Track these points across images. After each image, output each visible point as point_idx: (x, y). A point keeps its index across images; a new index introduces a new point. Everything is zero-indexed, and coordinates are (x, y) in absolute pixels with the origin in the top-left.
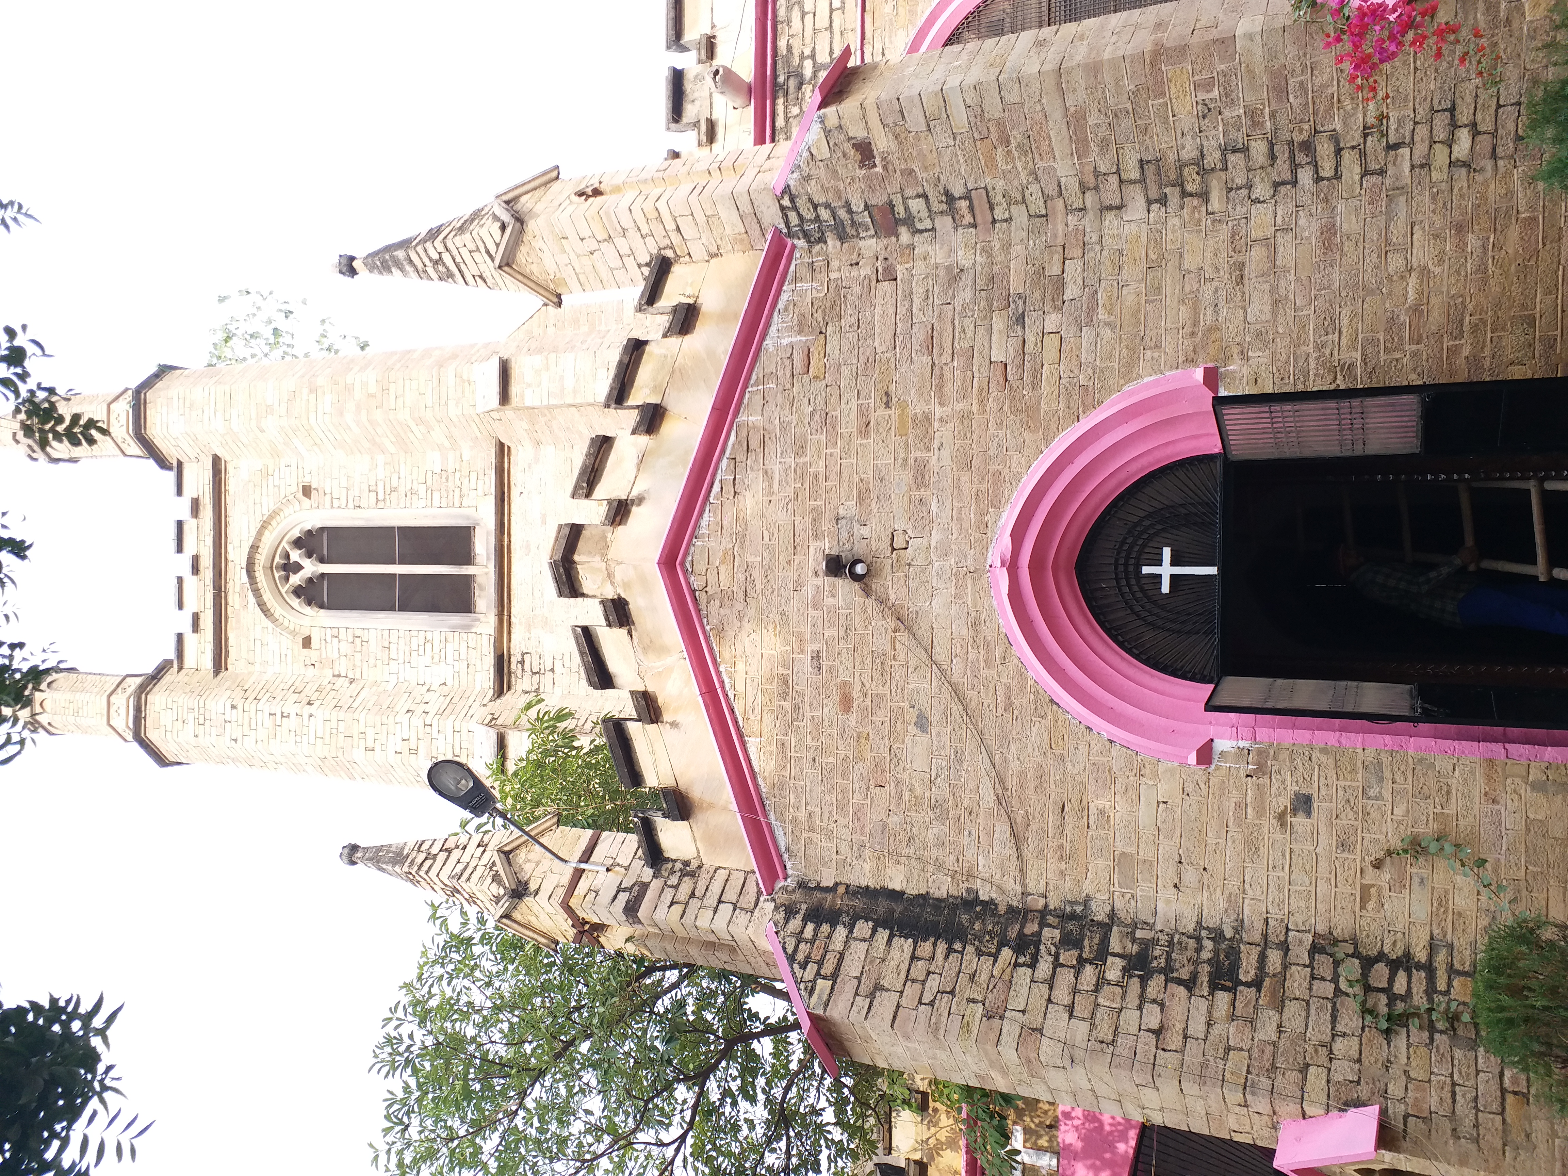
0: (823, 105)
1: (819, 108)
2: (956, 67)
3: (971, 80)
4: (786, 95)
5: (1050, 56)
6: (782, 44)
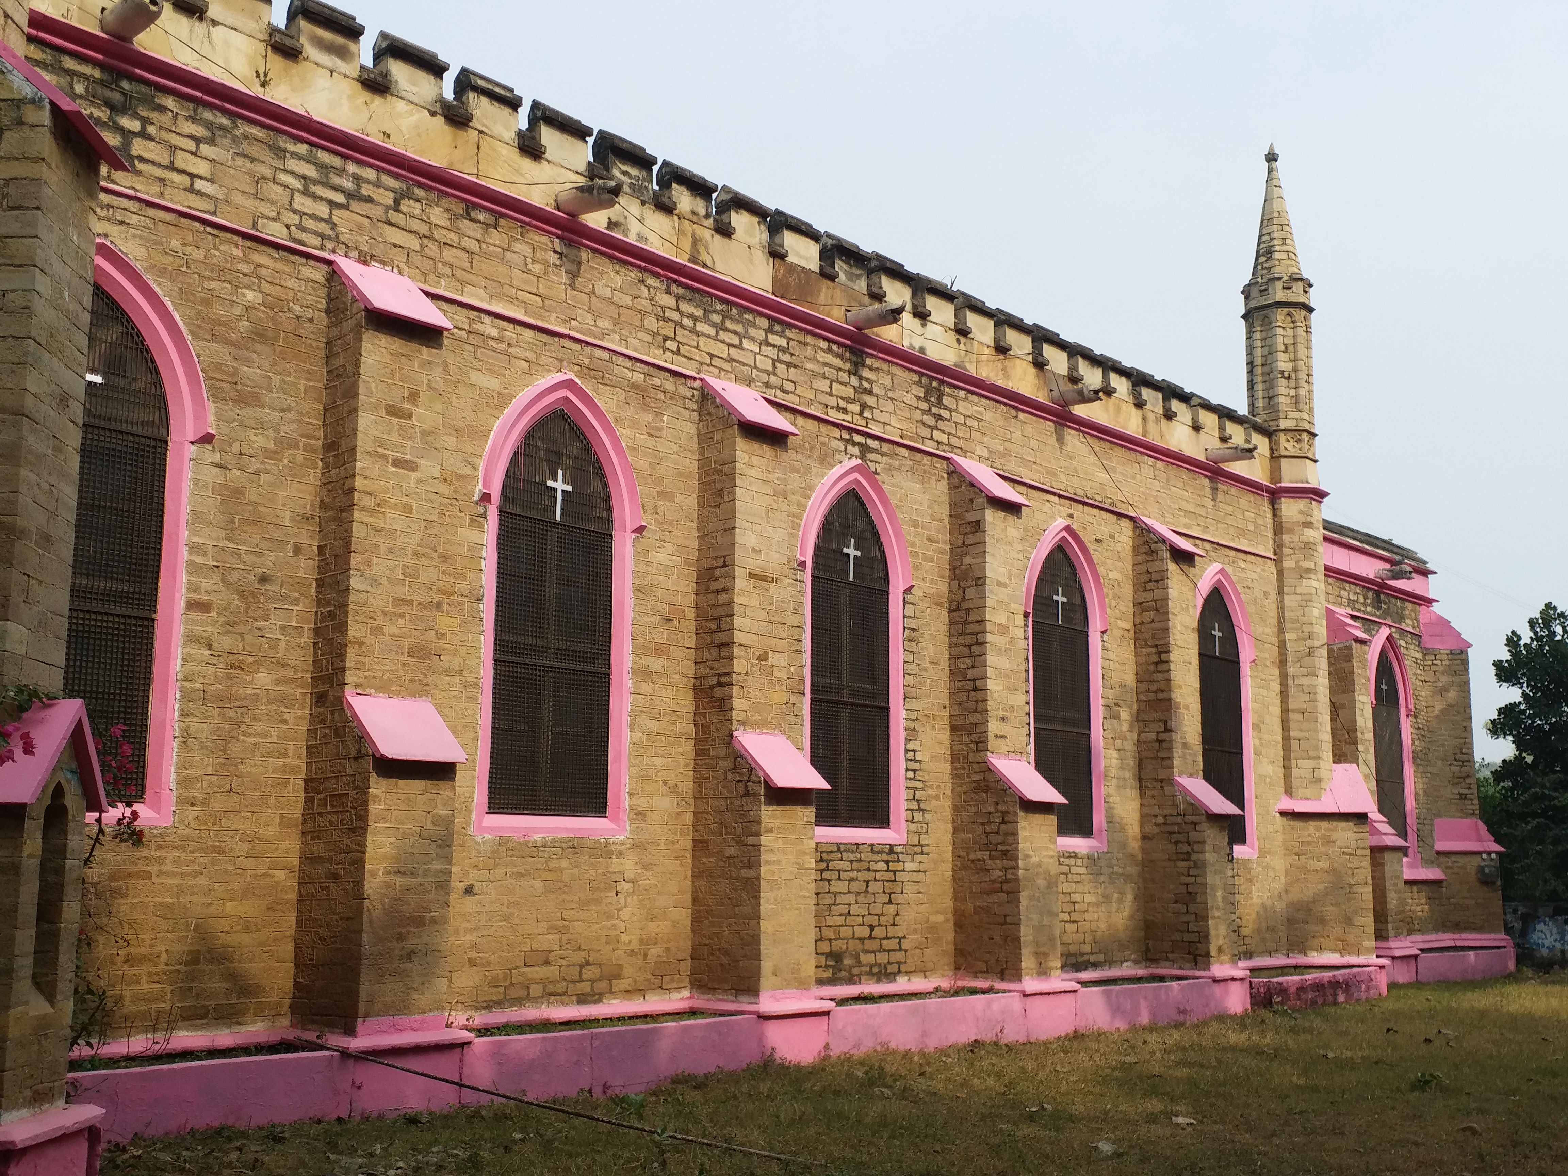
0: (55, 109)
1: (52, 103)
2: (61, 293)
3: (38, 304)
4: (102, 83)
5: (44, 408)
6: (170, 102)
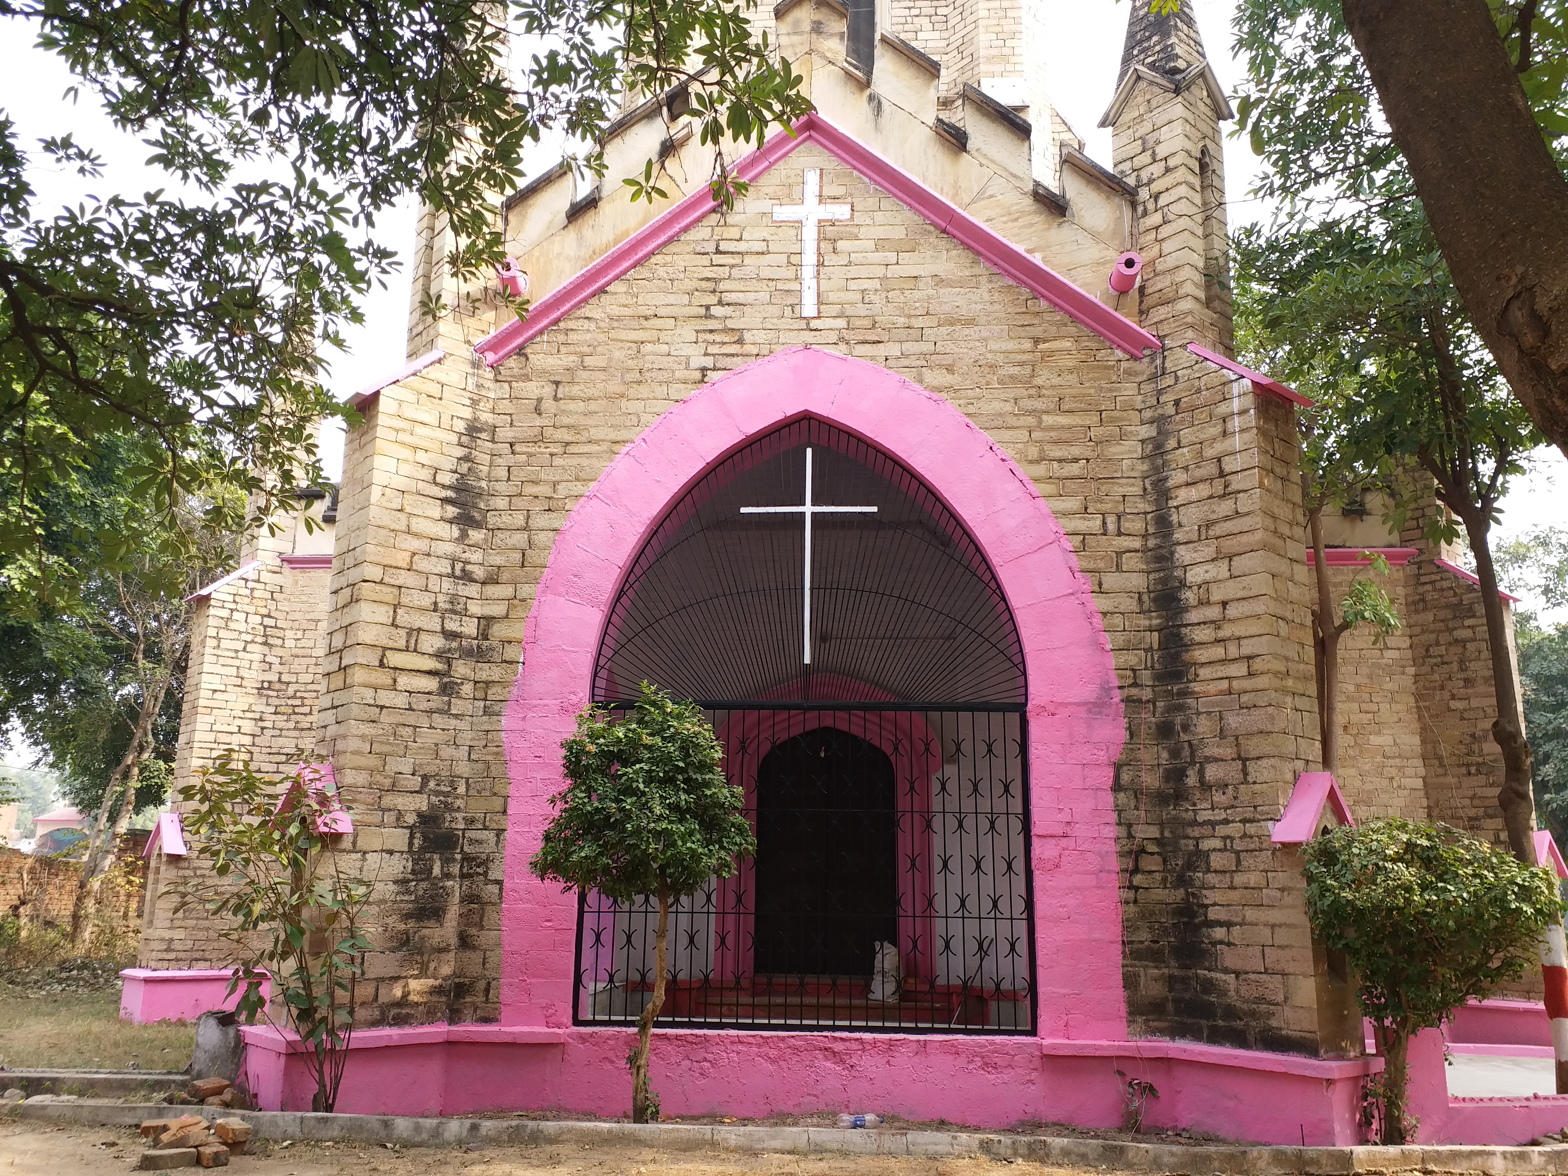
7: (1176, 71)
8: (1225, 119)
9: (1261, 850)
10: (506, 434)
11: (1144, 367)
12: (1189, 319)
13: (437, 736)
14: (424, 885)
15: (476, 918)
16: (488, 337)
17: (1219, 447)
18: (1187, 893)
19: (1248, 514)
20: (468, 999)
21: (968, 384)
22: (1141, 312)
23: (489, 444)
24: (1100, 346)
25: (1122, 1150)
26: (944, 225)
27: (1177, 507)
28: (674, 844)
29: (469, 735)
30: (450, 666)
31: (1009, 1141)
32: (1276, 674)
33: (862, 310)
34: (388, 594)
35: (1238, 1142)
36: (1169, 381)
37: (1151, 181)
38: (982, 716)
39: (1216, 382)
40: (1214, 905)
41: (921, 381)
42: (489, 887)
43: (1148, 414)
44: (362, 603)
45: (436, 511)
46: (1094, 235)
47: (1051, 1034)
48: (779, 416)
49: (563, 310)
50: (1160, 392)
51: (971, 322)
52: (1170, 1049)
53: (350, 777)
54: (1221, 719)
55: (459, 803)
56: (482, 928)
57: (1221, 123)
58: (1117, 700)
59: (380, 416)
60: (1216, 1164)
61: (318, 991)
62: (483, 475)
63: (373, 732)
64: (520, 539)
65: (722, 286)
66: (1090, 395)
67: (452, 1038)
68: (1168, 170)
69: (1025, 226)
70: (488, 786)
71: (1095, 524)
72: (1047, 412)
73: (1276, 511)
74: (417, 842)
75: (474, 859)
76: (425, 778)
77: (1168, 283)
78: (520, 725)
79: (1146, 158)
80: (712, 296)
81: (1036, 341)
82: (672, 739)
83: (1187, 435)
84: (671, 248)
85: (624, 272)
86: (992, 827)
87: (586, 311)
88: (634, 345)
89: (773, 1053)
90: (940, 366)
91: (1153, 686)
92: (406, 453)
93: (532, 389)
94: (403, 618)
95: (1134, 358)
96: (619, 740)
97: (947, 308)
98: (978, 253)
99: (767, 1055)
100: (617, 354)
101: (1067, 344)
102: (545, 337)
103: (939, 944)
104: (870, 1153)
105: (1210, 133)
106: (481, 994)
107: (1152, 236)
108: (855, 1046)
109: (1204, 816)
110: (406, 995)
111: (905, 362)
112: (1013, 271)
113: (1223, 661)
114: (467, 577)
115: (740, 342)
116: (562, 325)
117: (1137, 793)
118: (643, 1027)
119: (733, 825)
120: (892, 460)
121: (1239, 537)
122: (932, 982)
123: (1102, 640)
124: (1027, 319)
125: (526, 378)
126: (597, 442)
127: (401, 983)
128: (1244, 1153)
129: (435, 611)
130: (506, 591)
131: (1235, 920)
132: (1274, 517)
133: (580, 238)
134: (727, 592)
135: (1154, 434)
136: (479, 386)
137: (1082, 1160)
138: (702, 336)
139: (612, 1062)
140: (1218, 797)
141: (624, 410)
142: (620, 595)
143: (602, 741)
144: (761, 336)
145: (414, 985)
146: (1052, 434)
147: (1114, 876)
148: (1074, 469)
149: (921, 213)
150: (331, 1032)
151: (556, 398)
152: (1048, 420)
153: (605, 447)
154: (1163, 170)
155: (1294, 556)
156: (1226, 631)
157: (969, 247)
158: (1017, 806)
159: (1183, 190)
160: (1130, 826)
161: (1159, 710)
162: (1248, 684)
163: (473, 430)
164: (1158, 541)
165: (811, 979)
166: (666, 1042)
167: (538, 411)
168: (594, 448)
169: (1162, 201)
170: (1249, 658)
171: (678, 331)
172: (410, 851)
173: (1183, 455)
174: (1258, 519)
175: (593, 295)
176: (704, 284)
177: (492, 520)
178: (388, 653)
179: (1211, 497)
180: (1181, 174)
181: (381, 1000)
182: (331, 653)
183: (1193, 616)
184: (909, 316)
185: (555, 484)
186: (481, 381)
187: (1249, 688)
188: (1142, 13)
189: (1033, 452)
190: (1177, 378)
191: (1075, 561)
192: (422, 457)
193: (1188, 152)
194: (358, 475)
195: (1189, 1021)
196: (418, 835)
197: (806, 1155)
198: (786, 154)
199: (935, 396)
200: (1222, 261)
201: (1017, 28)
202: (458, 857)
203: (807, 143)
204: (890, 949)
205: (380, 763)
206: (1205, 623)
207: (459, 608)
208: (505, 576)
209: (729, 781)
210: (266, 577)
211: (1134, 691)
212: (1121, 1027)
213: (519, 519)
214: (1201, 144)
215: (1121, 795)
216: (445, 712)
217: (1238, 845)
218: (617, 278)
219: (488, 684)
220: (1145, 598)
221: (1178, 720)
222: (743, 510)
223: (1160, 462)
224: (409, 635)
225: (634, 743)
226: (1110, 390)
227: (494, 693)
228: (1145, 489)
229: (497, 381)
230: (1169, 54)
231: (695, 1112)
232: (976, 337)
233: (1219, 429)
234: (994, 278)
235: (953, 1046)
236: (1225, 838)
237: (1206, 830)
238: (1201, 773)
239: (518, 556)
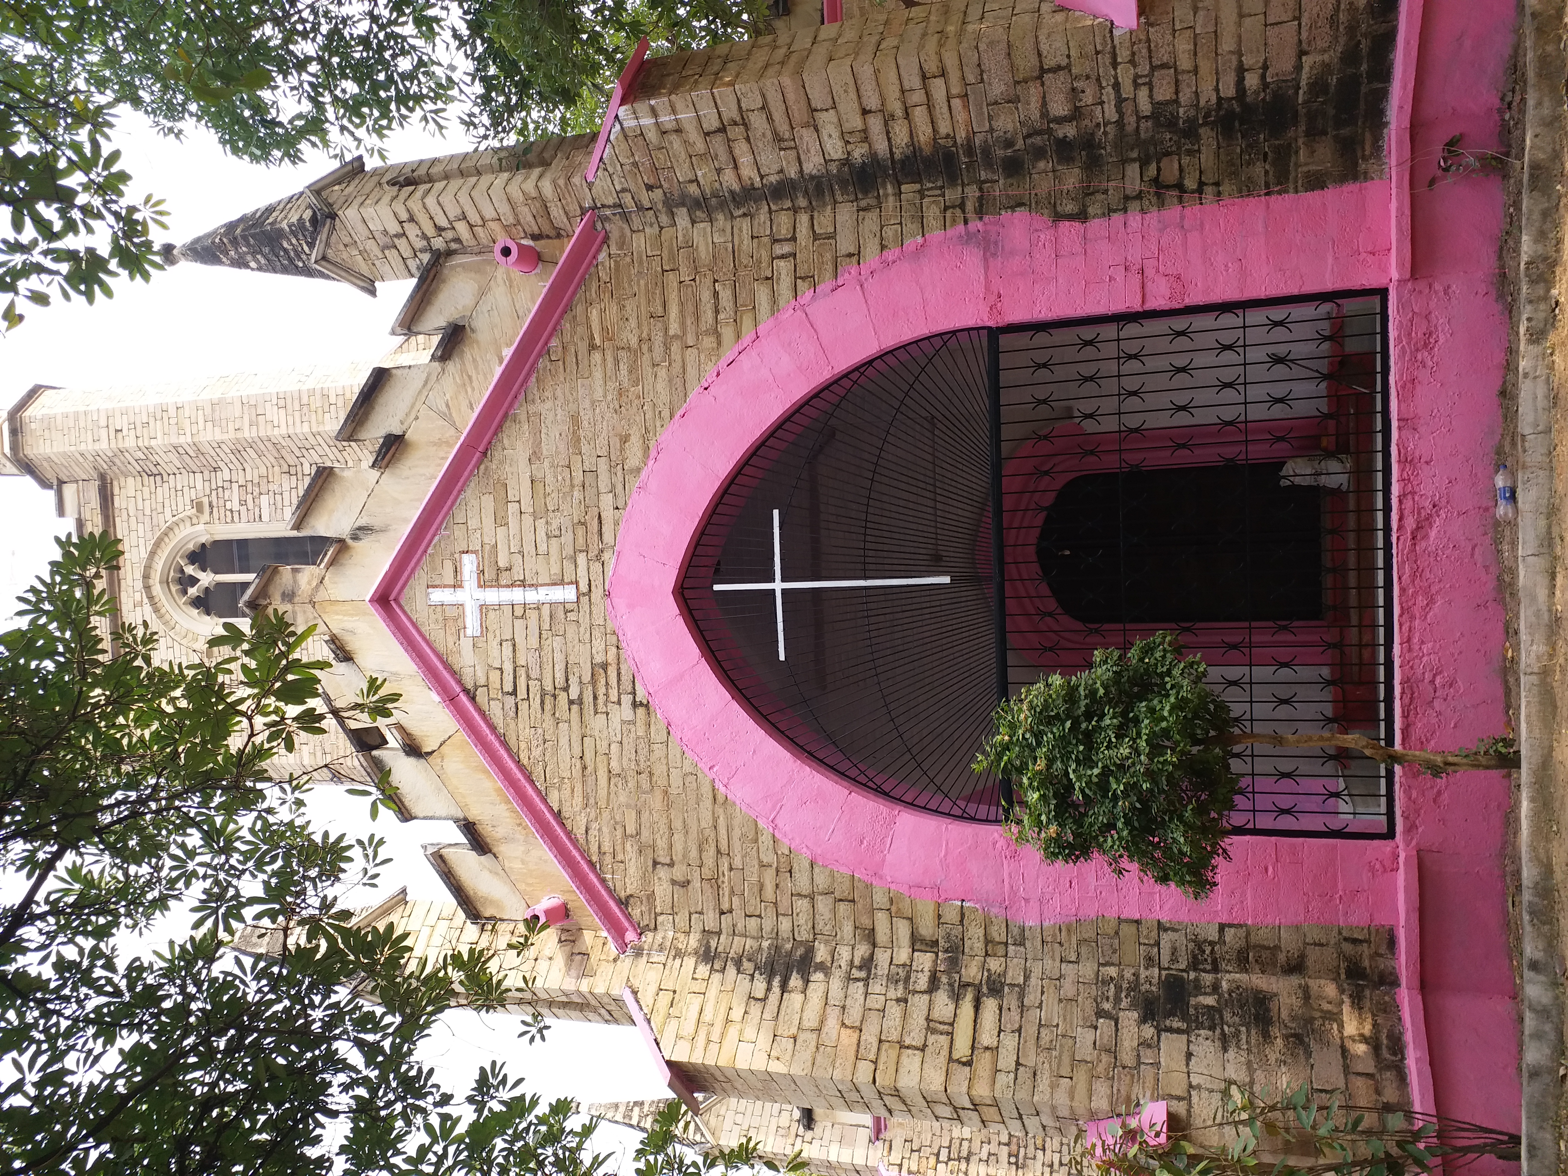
7: (314, 220)
8: (363, 164)
9: (1148, 41)
10: (711, 920)
11: (615, 228)
12: (561, 182)
13: (1051, 999)
14: (1227, 1016)
15: (1265, 954)
16: (610, 939)
17: (694, 135)
18: (1205, 124)
19: (763, 96)
20: (1366, 963)
21: (639, 418)
22: (559, 236)
23: (723, 937)
24: (595, 279)
25: (1535, 167)
26: (478, 454)
27: (762, 177)
28: (1166, 732)
29: (1048, 963)
30: (968, 985)
31: (1529, 308)
32: (941, 45)
33: (567, 538)
34: (889, 1055)
35: (1518, 32)
36: (627, 199)
37: (425, 237)
38: (1005, 378)
39: (624, 146)
40: (1217, 90)
41: (638, 470)
42: (1227, 939)
43: (664, 219)
44: (899, 1085)
45: (795, 999)
46: (482, 293)
47: (1385, 270)
48: (680, 621)
49: (579, 858)
50: (640, 208)
51: (575, 420)
52: (1398, 127)
53: (1101, 1103)
54: (996, 103)
55: (1128, 974)
56: (1277, 948)
57: (367, 168)
58: (980, 225)
59: (693, 1060)
60: (1550, 48)
61: (1364, 1150)
62: (756, 945)
63: (1047, 1074)
64: (823, 905)
65: (549, 688)
66: (646, 285)
67: (1416, 983)
68: (412, 219)
69: (476, 368)
70: (1108, 941)
71: (784, 267)
72: (666, 330)
73: (760, 65)
74: (1176, 1024)
75: (1195, 957)
76: (1100, 1013)
77: (526, 209)
78: (1034, 905)
79: (402, 243)
80: (559, 698)
81: (592, 347)
82: (1038, 735)
83: (683, 173)
84: (512, 743)
85: (538, 792)
86: (1135, 357)
87: (579, 832)
88: (613, 781)
89: (1421, 601)
90: (622, 450)
91: (963, 185)
92: (733, 1032)
93: (662, 890)
94: (914, 1038)
95: (606, 240)
96: (1043, 797)
97: (562, 446)
98: (505, 416)
99: (1423, 608)
100: (623, 799)
101: (594, 314)
102: (609, 876)
103: (1279, 411)
104: (1551, 478)
105: (375, 179)
106: (1359, 948)
107: (479, 230)
108: (1408, 504)
109: (1111, 113)
110: (1364, 1039)
111: (619, 487)
112: (521, 377)
113: (930, 106)
114: (868, 964)
115: (605, 666)
116: (595, 858)
117: (1088, 192)
118: (1394, 758)
119: (1141, 660)
120: (722, 497)
121: (790, 103)
122: (1326, 416)
123: (912, 248)
124: (571, 359)
125: (651, 896)
126: (715, 820)
127: (1349, 1044)
128: (1534, 15)
129: (906, 1001)
130: (882, 921)
131: (1235, 63)
132: (766, 66)
133: (506, 839)
134: (873, 672)
135: (684, 210)
136: (661, 948)
137: (1550, 216)
138: (601, 708)
139: (1439, 793)
140: (1088, 98)
141: (680, 791)
142: (881, 792)
143: (1043, 818)
144: (598, 645)
145: (1351, 1028)
146: (689, 322)
147: (1188, 212)
148: (725, 295)
149: (468, 479)
150: (1416, 1136)
151: (671, 865)
152: (674, 328)
153: (720, 811)
154: (412, 225)
155: (809, 40)
156: (896, 107)
157: (500, 427)
158: (1109, 331)
159: (430, 201)
160: (1127, 198)
161: (990, 176)
162: (954, 76)
163: (707, 956)
164: (800, 195)
165: (1327, 560)
166: (1412, 729)
167: (685, 884)
168: (722, 822)
169: (444, 223)
170: (924, 77)
171: (596, 733)
172: (1187, 1032)
173: (704, 175)
174: (768, 83)
175: (563, 825)
176: (548, 707)
177: (804, 935)
178: (955, 1056)
179: (748, 139)
180: (415, 205)
181: (1371, 1070)
182: (959, 1118)
183: (881, 146)
184: (572, 486)
185: (762, 865)
186: (656, 946)
187: (959, 74)
188: (263, 261)
189: (708, 342)
190: (624, 190)
191: (825, 286)
192: (737, 1014)
193: (394, 199)
194: (759, 1085)
195: (1362, 106)
196: (1168, 1023)
197: (1555, 558)
198: (414, 624)
199: (653, 453)
200: (503, 154)
201: (318, 393)
202: (1192, 975)
203: (403, 603)
204: (1289, 469)
205: (1084, 1068)
206: (888, 133)
207: (902, 974)
208: (865, 921)
209: (1090, 665)
210: (895, 1158)
211: (970, 206)
212: (1372, 188)
213: (802, 905)
214: (386, 186)
215: (1091, 210)
216: (1022, 990)
217: (1144, 68)
218: (544, 800)
219: (988, 941)
220: (863, 203)
221: (1000, 153)
222: (782, 657)
223: (714, 201)
224: (934, 1031)
225: (1046, 780)
226: (641, 263)
227: (998, 933)
228: (745, 215)
229: (656, 928)
230: (298, 228)
231: (1500, 692)
232: (590, 413)
233: (674, 137)
234: (530, 398)
235: (1403, 387)
236: (1136, 85)
237: (1128, 108)
238: (1060, 120)
239: (842, 907)
